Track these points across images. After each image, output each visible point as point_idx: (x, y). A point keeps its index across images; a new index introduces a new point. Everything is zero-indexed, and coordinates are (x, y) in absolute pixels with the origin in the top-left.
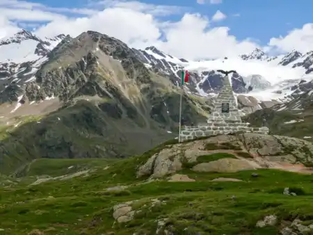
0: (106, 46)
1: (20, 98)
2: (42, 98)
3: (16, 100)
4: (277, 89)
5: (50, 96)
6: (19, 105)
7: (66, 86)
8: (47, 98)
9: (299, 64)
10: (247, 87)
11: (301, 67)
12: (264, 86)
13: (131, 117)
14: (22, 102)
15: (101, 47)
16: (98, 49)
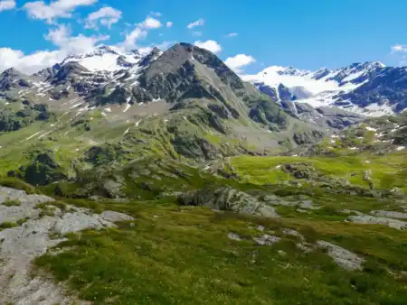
0: (199, 56)
1: (129, 99)
2: (150, 100)
3: (125, 101)
4: (319, 98)
5: (157, 98)
6: (128, 106)
7: (170, 90)
8: (154, 100)
9: (331, 79)
10: (292, 96)
11: (333, 81)
12: (306, 96)
13: (236, 118)
14: (131, 103)
15: (196, 57)
16: (193, 58)
